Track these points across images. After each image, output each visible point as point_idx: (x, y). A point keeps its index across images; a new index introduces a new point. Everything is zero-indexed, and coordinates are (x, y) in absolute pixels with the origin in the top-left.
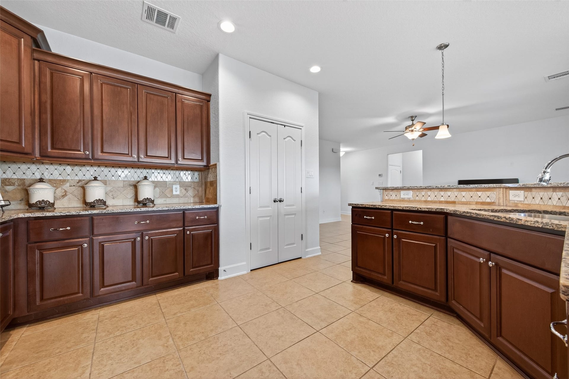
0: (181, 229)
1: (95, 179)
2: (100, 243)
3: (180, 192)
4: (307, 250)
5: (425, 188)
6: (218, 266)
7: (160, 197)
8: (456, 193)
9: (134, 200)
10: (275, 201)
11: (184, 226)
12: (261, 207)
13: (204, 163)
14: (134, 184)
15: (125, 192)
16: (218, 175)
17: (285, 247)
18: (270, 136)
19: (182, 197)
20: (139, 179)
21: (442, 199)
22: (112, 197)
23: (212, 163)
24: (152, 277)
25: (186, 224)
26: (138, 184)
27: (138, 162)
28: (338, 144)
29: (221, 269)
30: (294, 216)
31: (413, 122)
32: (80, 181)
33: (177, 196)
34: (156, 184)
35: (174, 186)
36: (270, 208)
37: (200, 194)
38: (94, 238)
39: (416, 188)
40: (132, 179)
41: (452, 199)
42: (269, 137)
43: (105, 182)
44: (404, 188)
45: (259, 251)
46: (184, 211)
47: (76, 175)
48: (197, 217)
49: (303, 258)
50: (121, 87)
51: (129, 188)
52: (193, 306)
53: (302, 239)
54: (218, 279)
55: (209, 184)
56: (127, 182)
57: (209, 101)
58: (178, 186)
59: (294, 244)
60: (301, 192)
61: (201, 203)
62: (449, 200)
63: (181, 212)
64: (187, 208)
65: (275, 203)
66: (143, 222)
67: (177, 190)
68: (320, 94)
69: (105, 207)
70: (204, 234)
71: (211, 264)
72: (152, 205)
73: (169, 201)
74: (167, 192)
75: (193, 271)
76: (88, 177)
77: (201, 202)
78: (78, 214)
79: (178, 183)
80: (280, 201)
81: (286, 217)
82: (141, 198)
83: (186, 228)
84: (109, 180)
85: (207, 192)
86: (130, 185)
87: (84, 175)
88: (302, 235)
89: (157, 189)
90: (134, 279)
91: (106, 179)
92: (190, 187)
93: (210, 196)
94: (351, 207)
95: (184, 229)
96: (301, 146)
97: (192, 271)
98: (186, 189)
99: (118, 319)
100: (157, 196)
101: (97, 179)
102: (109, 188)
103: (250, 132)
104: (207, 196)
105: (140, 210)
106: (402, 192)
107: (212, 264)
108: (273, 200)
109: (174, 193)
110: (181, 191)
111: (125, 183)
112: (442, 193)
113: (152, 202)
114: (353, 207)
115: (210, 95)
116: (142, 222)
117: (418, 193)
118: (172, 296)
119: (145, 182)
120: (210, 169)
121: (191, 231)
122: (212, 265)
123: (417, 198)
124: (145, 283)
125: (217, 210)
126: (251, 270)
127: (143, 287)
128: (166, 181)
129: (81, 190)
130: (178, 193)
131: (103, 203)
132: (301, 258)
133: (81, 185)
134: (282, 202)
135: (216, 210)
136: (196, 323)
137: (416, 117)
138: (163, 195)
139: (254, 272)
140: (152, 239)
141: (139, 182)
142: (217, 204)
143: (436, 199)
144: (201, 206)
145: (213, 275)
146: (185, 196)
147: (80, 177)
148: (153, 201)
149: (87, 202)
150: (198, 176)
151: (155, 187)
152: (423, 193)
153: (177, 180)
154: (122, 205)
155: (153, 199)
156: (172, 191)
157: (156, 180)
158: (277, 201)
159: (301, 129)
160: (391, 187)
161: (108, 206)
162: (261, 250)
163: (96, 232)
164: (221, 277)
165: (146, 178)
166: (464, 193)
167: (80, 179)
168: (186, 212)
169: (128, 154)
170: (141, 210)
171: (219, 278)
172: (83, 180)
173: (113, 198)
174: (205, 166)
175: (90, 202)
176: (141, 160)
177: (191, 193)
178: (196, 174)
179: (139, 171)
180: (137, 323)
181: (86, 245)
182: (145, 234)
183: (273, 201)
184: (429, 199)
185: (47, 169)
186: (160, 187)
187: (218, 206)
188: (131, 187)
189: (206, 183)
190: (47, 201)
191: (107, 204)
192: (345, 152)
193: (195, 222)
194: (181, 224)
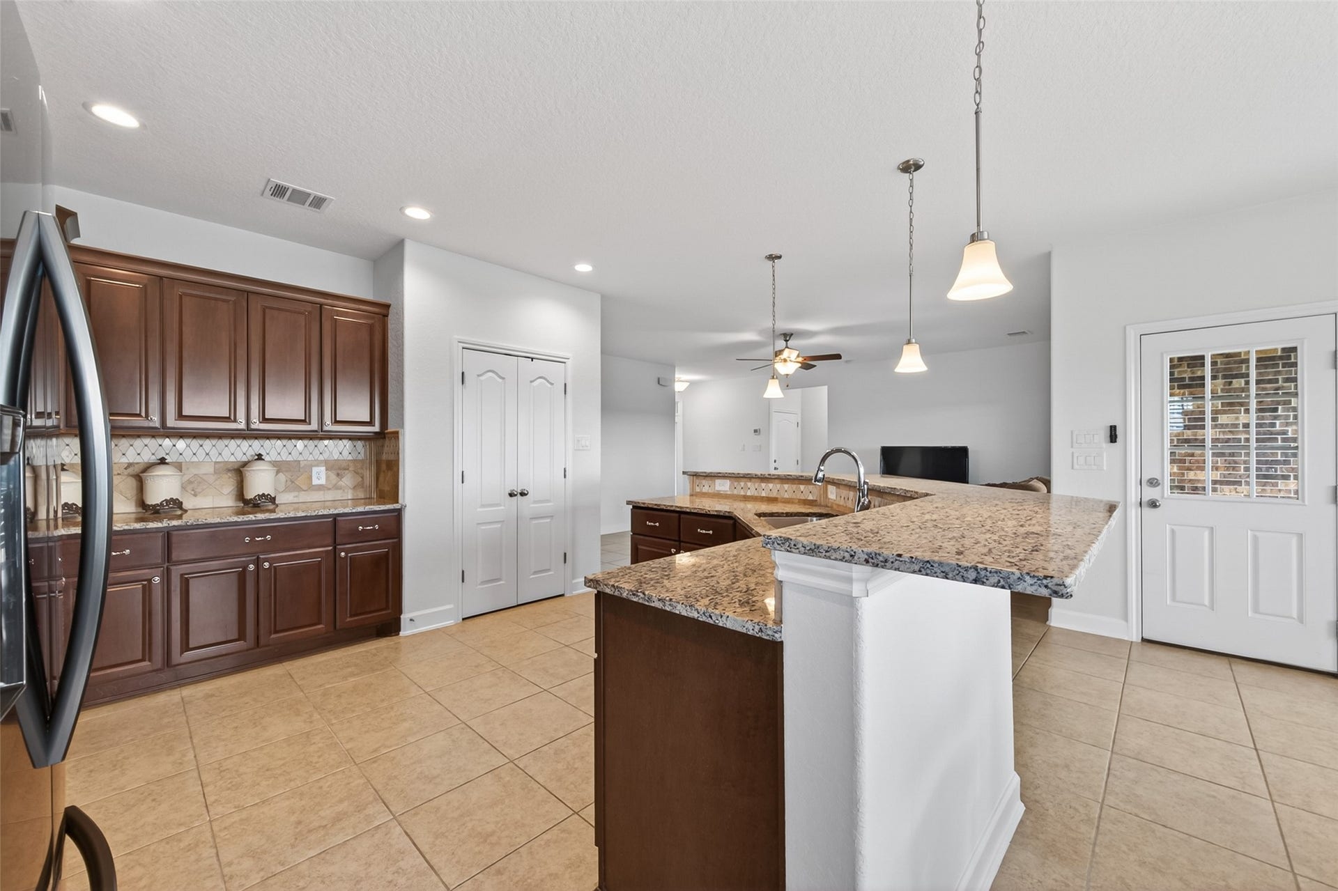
0: (331, 548)
1: (162, 461)
2: (182, 575)
3: (326, 480)
4: (574, 581)
5: (744, 477)
6: (400, 612)
7: (287, 489)
8: (778, 486)
9: (234, 496)
10: (511, 495)
11: (335, 544)
12: (483, 506)
13: (376, 428)
14: (236, 467)
15: (217, 482)
16: (400, 451)
17: (532, 577)
18: (503, 378)
19: (329, 489)
20: (245, 459)
21: (764, 494)
22: (193, 492)
23: (391, 429)
24: (276, 632)
25: (338, 541)
26: (245, 468)
27: (248, 430)
28: (672, 367)
29: (405, 617)
30: (548, 520)
31: (787, 344)
32: (130, 465)
33: (320, 488)
34: (279, 466)
35: (315, 470)
36: (502, 508)
37: (367, 482)
38: (172, 568)
39: (733, 475)
40: (232, 459)
41: (774, 494)
42: (500, 380)
43: (179, 466)
44: (719, 475)
45: (480, 585)
46: (335, 517)
47: (124, 454)
48: (361, 527)
49: (567, 595)
50: (216, 299)
51: (226, 476)
52: (353, 675)
53: (565, 562)
54: (399, 634)
55: (384, 467)
56: (222, 465)
57: (386, 316)
58: (323, 469)
59: (549, 570)
60: (565, 477)
61: (368, 500)
62: (771, 496)
63: (331, 519)
64: (341, 512)
65: (510, 498)
66: (260, 539)
67: (320, 476)
68: (604, 298)
69: (179, 512)
70: (373, 556)
71: (387, 608)
72: (271, 507)
73: (304, 497)
74: (301, 481)
75: (352, 621)
76: (147, 457)
77: (369, 498)
78: (144, 527)
79: (324, 464)
80: (523, 494)
81: (534, 522)
82: (250, 495)
83: (338, 547)
84: (186, 462)
85: (381, 479)
86: (229, 470)
87: (139, 454)
88: (565, 554)
89: (282, 477)
90: (242, 636)
91: (181, 459)
92: (345, 469)
93: (386, 488)
94: (631, 507)
95: (335, 548)
96: (565, 393)
97: (349, 621)
98: (338, 475)
99: (218, 698)
100: (282, 488)
101: (166, 461)
102: (186, 478)
103: (463, 373)
104: (380, 486)
105: (254, 518)
106: (718, 482)
107: (389, 609)
108: (508, 491)
109: (315, 482)
110: (327, 478)
111: (217, 466)
112: (763, 485)
113: (273, 500)
114: (635, 507)
115: (388, 306)
116: (257, 539)
117: (736, 484)
118: (312, 664)
119: (259, 466)
120: (387, 439)
121: (347, 552)
122: (389, 611)
123: (735, 492)
124: (262, 641)
125: (398, 515)
126: (463, 619)
127: (258, 650)
128: (299, 461)
129: (132, 483)
130: (323, 481)
131: (177, 504)
132: (563, 595)
133: (134, 473)
134: (525, 497)
135: (396, 514)
136: (358, 694)
137: (792, 334)
138: (292, 486)
139: (467, 622)
140: (275, 567)
141: (245, 464)
142: (398, 503)
143: (756, 494)
144: (368, 508)
145: (389, 627)
146: (336, 487)
147: (131, 457)
148: (274, 498)
149: (148, 505)
150: (363, 450)
151: (278, 472)
152: (742, 484)
153: (321, 458)
154: (211, 506)
155: (273, 496)
156: (310, 478)
157: (279, 459)
158: (516, 495)
159: (565, 363)
160: (702, 473)
161: (186, 511)
162: (484, 583)
163: (175, 556)
164: (405, 631)
165: (260, 457)
166: (786, 486)
167: (131, 461)
168: (339, 518)
169: (229, 418)
170: (257, 519)
171: (402, 633)
172: (137, 463)
173: (195, 495)
174: (376, 433)
175: (154, 503)
176: (253, 426)
177: (348, 480)
178: (359, 444)
179: (245, 444)
180: (255, 700)
181: (157, 579)
182: (263, 558)
183: (509, 496)
184: (749, 493)
185: (68, 445)
186: (287, 471)
187: (399, 507)
188: (229, 474)
189: (378, 463)
190: (74, 504)
191: (184, 506)
192: (688, 384)
193: (355, 536)
194: (330, 540)
